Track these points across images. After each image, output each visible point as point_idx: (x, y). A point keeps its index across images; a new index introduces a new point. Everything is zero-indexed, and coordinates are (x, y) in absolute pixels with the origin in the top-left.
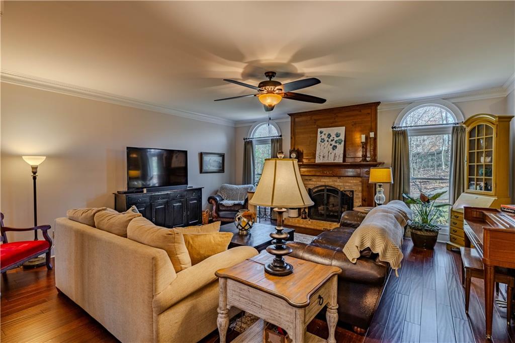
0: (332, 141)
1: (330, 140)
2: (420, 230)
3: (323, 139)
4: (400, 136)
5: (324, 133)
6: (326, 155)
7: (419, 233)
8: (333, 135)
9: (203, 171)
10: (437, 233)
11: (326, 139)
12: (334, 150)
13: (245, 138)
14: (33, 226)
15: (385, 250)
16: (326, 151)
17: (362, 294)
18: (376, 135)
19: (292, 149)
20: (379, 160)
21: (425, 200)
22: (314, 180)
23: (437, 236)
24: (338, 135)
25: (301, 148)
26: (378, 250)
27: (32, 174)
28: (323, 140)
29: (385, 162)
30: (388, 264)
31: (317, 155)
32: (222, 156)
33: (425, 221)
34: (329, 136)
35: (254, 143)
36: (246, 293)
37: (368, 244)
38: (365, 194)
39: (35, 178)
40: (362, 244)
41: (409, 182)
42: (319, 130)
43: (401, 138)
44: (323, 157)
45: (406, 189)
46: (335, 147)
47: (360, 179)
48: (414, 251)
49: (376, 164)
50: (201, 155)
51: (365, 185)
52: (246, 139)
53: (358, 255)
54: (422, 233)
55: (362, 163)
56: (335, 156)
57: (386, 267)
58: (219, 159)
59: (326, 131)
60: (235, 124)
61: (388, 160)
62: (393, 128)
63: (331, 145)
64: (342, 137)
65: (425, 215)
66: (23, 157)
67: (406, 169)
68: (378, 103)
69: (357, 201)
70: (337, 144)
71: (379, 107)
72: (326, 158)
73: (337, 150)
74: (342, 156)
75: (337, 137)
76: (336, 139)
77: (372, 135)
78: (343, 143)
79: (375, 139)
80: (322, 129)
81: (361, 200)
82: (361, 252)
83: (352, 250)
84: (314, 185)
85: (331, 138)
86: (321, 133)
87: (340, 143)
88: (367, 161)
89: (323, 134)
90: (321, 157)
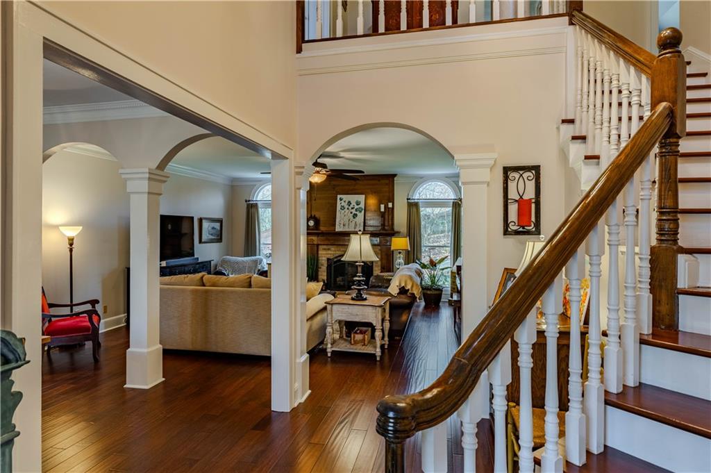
0: (352, 208)
1: (350, 208)
2: (430, 290)
3: (343, 206)
4: (413, 206)
5: (344, 200)
6: (347, 223)
7: (429, 292)
8: (353, 203)
9: (203, 240)
10: (442, 291)
11: (347, 207)
12: (354, 218)
13: (248, 199)
14: (69, 303)
15: (412, 286)
16: (346, 219)
17: (401, 315)
18: (393, 205)
19: (309, 216)
20: (396, 229)
21: (433, 264)
22: (333, 249)
23: (441, 294)
24: (358, 203)
25: (318, 215)
26: (409, 287)
27: (69, 246)
28: (343, 208)
29: (401, 231)
30: (414, 294)
31: (337, 223)
32: (220, 221)
33: (433, 282)
34: (349, 203)
35: (259, 206)
36: (347, 310)
37: (403, 285)
38: (384, 261)
39: (71, 250)
40: (400, 285)
41: (421, 249)
42: (339, 196)
43: (415, 209)
44: (344, 225)
45: (419, 256)
46: (355, 216)
47: (379, 247)
48: (426, 307)
49: (393, 233)
50: (201, 220)
51: (384, 254)
52: (249, 201)
53: (398, 291)
54: (431, 292)
55: (382, 232)
56: (356, 225)
57: (413, 297)
58: (217, 225)
59: (346, 198)
60: (232, 181)
61: (404, 230)
62: (408, 199)
63: (351, 213)
64: (362, 205)
65: (433, 278)
66: (60, 228)
67: (418, 238)
68: (395, 175)
69: (377, 269)
70: (357, 213)
71: (395, 179)
72: (346, 227)
73: (357, 218)
74: (362, 224)
75: (358, 205)
76: (356, 207)
77: (390, 205)
78: (363, 211)
79: (393, 208)
80: (341, 196)
81: (380, 268)
82: (400, 289)
83: (393, 289)
84: (333, 254)
85: (352, 206)
86: (341, 199)
87: (361, 212)
88: (386, 230)
89: (342, 201)
90: (342, 225)
